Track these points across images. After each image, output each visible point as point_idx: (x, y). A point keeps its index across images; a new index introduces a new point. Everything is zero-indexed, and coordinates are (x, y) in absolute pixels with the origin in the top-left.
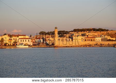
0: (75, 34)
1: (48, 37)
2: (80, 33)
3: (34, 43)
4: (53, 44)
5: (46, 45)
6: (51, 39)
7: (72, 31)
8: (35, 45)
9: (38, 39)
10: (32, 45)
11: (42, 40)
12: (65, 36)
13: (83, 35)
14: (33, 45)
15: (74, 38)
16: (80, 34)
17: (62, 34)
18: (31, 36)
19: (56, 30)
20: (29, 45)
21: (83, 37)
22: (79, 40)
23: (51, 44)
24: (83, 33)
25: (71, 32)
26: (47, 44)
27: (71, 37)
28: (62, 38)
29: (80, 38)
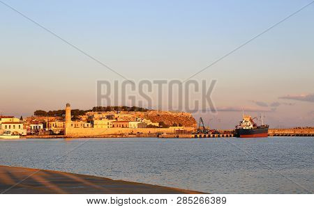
0: (96, 115)
1: (51, 121)
3: (29, 132)
4: (62, 133)
5: (50, 135)
6: (59, 124)
7: (91, 111)
8: (31, 134)
9: (34, 123)
10: (25, 134)
11: (42, 126)
12: (80, 119)
13: (109, 117)
14: (28, 134)
15: (95, 122)
16: (104, 116)
17: (76, 115)
18: (21, 119)
19: (68, 108)
20: (20, 135)
21: (110, 121)
22: (102, 125)
23: (57, 133)
24: (108, 113)
25: (89, 111)
26: (52, 133)
27: (90, 120)
28: (76, 122)
29: (106, 121)
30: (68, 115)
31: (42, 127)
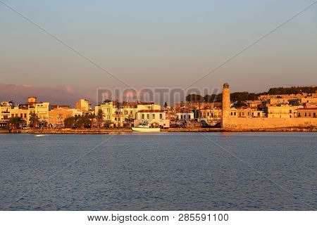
0: (274, 101)
1: (206, 108)
2: (286, 98)
3: (174, 123)
4: (219, 125)
5: (203, 127)
6: (216, 112)
7: (266, 94)
8: (176, 126)
9: (182, 112)
10: (168, 126)
11: (192, 115)
12: (246, 106)
13: (292, 103)
14: (171, 126)
15: (270, 109)
16: (286, 101)
17: (240, 100)
18: (166, 105)
19: (226, 90)
20: (161, 127)
21: (294, 108)
22: (281, 114)
23: (214, 124)
24: (292, 97)
25: (262, 94)
26: (205, 125)
27: (263, 108)
28: (241, 110)
29: (287, 108)
30: (227, 100)
31: (192, 117)
